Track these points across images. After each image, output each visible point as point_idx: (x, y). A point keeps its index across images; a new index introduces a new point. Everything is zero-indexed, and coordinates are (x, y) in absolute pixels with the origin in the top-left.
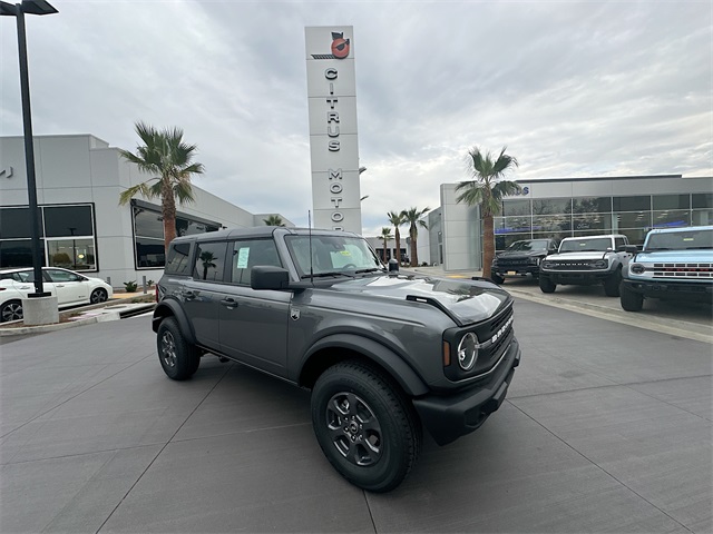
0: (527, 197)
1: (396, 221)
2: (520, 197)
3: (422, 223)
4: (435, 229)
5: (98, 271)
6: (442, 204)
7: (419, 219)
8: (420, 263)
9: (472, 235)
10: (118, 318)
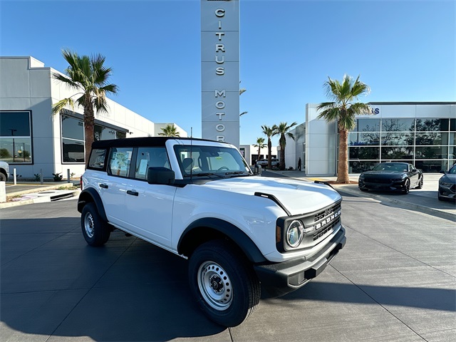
0: (377, 116)
1: (268, 132)
2: (372, 116)
3: (290, 135)
4: (300, 140)
5: (33, 164)
6: (307, 120)
7: (288, 131)
8: (287, 167)
9: (331, 146)
10: (49, 200)
